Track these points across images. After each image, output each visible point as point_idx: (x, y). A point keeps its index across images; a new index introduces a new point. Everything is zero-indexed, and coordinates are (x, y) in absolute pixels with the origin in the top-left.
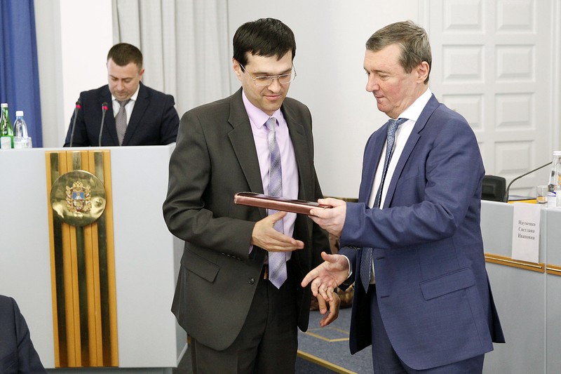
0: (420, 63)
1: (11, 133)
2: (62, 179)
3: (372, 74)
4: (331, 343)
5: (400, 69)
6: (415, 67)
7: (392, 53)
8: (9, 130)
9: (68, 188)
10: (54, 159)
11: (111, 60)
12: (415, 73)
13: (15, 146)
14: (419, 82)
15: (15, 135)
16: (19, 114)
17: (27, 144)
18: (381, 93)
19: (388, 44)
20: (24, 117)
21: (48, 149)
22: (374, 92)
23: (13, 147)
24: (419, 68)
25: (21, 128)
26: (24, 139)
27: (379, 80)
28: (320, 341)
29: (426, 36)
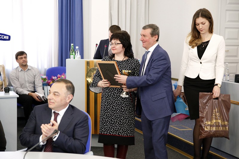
0: (156, 35)
1: (74, 54)
2: (90, 70)
3: (142, 36)
4: (181, 130)
5: (150, 36)
6: (154, 36)
7: (149, 31)
8: (74, 53)
9: (92, 73)
10: (88, 63)
11: (110, 31)
12: (154, 38)
13: (75, 58)
14: (155, 40)
15: (75, 54)
16: (77, 47)
17: (79, 58)
18: (144, 41)
19: (148, 28)
20: (78, 49)
21: (86, 59)
22: (142, 41)
23: (74, 59)
24: (155, 36)
25: (77, 52)
26: (78, 56)
27: (144, 38)
28: (177, 129)
29: (159, 29)
